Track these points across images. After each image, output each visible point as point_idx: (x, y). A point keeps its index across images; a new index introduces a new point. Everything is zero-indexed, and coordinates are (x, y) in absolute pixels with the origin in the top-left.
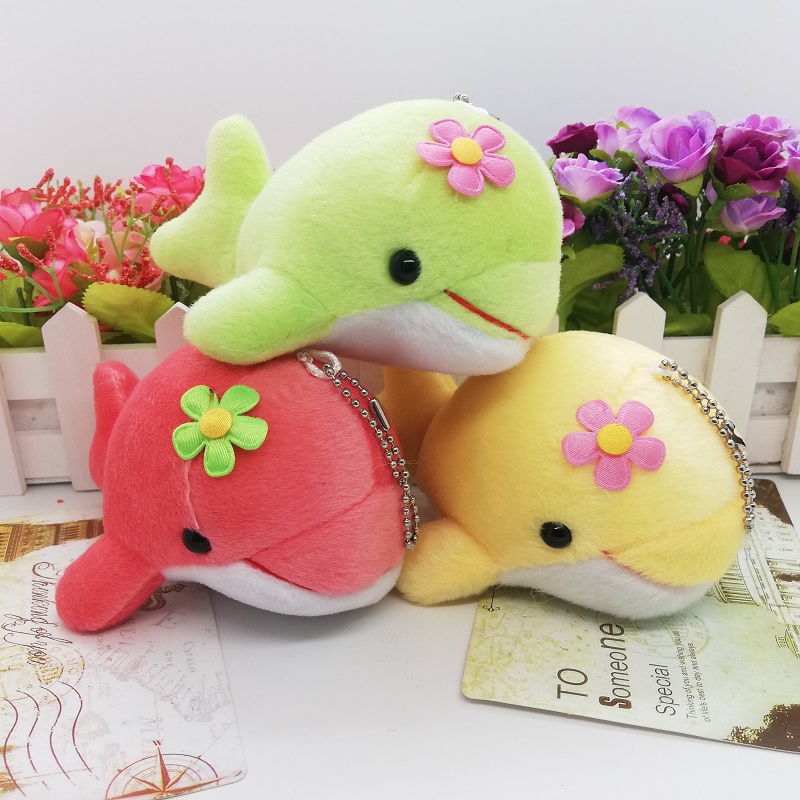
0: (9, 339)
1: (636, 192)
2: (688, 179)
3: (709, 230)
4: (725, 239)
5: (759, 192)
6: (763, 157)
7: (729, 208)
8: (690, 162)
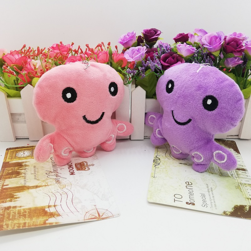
0: (11, 95)
1: (200, 55)
2: (215, 51)
4: (225, 69)
5: (236, 56)
6: (238, 45)
7: (227, 60)
8: (216, 46)
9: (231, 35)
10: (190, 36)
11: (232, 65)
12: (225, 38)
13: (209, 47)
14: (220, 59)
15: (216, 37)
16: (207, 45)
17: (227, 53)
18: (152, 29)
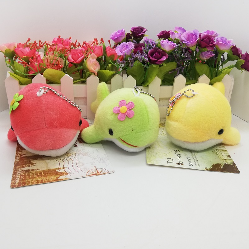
1: (180, 49)
2: (192, 46)
3: (197, 59)
4: (200, 61)
5: (209, 50)
6: (210, 41)
7: (202, 54)
8: (193, 42)
9: (205, 33)
10: (171, 33)
11: (206, 58)
12: (200, 36)
13: (187, 43)
14: (196, 53)
15: (193, 35)
16: (186, 41)
17: (201, 48)
18: (139, 28)
